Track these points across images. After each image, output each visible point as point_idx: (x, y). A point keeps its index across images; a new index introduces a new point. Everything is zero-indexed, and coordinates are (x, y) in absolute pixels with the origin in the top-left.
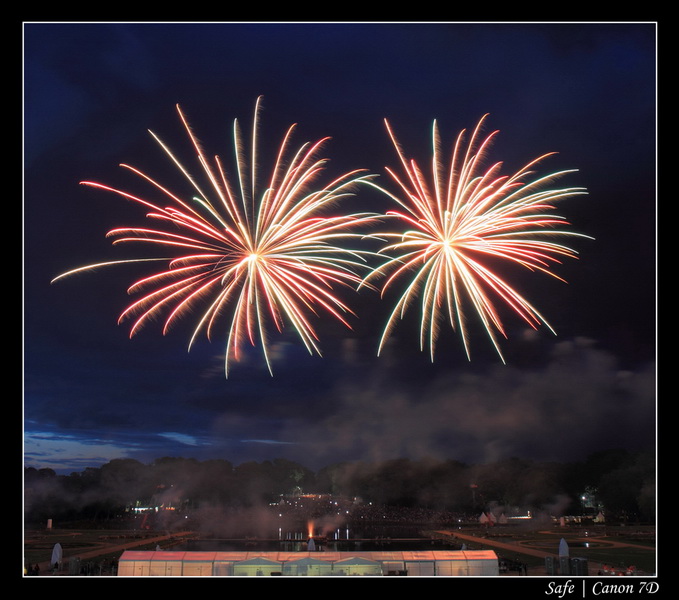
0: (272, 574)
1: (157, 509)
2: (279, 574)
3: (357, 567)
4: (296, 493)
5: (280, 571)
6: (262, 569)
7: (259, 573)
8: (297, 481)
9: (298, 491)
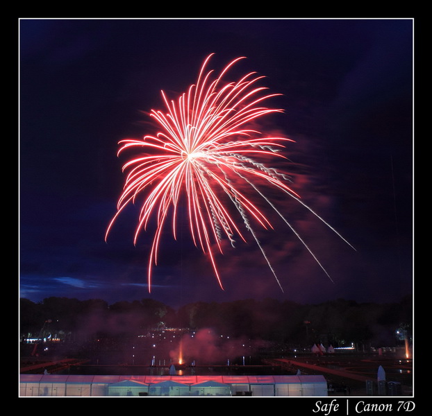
0: (140, 394)
1: (45, 340)
2: (146, 394)
3: (210, 389)
4: (160, 327)
5: (146, 391)
6: (132, 390)
7: (130, 394)
8: (161, 317)
9: (162, 326)
